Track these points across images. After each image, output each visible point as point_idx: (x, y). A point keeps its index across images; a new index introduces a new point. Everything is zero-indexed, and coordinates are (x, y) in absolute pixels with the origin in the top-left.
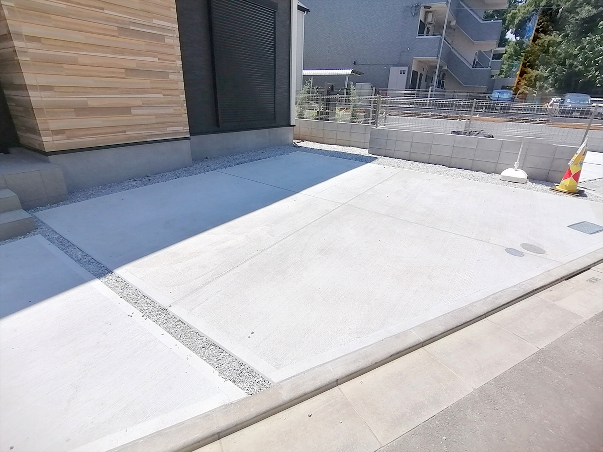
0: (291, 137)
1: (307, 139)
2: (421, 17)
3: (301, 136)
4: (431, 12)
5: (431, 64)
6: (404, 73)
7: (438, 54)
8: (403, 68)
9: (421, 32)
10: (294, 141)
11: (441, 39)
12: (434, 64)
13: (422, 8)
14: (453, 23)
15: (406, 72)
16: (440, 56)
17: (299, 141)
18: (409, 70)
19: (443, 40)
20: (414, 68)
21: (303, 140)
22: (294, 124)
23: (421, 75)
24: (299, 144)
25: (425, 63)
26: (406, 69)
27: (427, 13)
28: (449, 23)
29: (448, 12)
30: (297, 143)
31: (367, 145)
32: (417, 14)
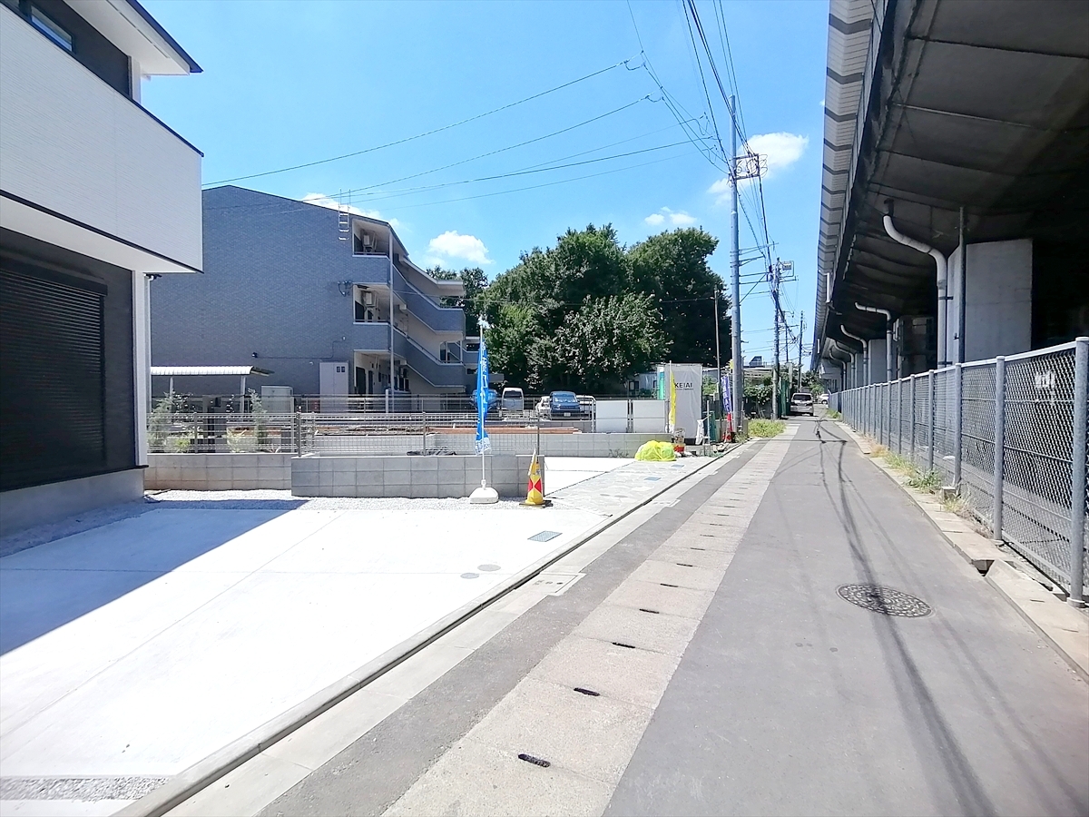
0: (139, 485)
1: (173, 487)
2: (356, 297)
3: (159, 483)
4: (369, 292)
5: (382, 358)
6: (343, 371)
7: (390, 346)
8: (341, 365)
9: (360, 317)
10: (146, 493)
11: (390, 328)
12: (386, 358)
13: (355, 288)
14: (404, 307)
15: (347, 370)
16: (392, 348)
17: (157, 492)
18: (350, 367)
19: (393, 328)
20: (357, 364)
21: (165, 489)
22: (146, 464)
23: (370, 373)
24: (158, 498)
25: (374, 356)
26: (346, 365)
27: (363, 294)
28: (397, 308)
29: (392, 294)
30: (152, 496)
31: (289, 484)
32: (349, 294)
